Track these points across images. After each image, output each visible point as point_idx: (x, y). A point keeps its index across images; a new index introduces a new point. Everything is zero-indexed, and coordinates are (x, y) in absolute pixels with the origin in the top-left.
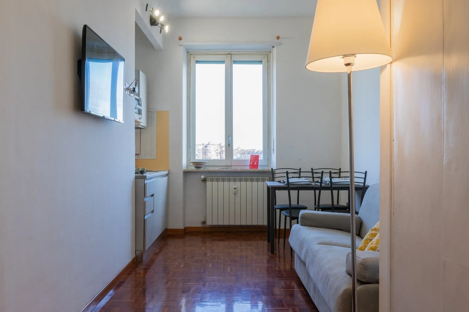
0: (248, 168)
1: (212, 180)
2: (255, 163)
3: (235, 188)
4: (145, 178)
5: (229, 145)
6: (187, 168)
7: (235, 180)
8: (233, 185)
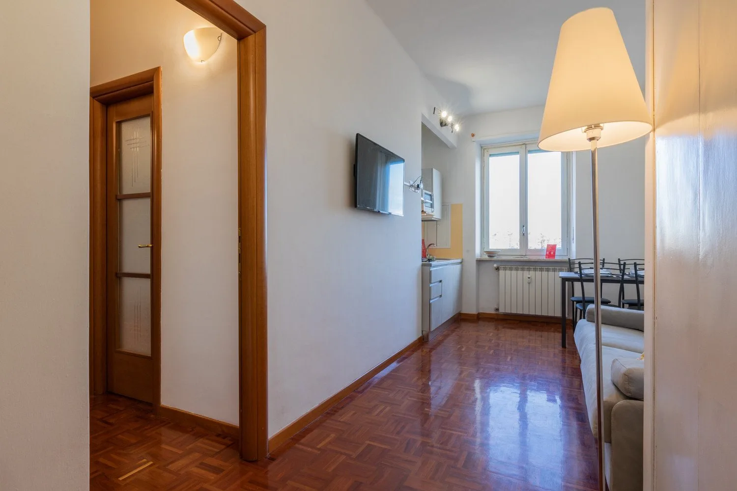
0: (544, 258)
1: (505, 269)
2: (552, 253)
3: (529, 278)
4: (430, 265)
5: (524, 234)
6: (481, 257)
7: (529, 270)
8: (527, 274)
